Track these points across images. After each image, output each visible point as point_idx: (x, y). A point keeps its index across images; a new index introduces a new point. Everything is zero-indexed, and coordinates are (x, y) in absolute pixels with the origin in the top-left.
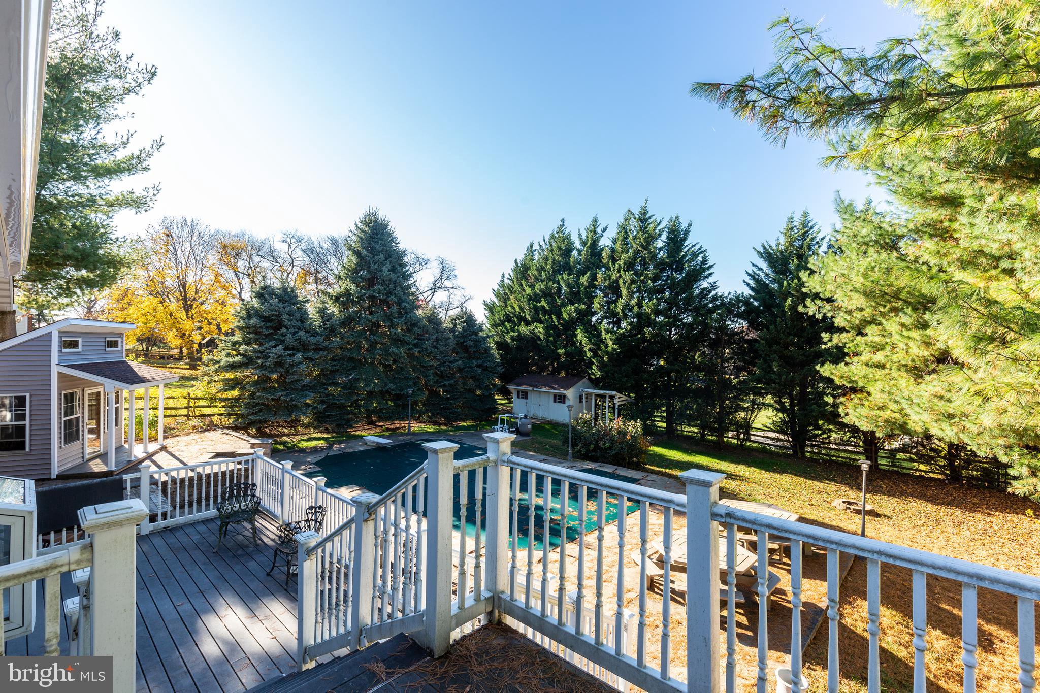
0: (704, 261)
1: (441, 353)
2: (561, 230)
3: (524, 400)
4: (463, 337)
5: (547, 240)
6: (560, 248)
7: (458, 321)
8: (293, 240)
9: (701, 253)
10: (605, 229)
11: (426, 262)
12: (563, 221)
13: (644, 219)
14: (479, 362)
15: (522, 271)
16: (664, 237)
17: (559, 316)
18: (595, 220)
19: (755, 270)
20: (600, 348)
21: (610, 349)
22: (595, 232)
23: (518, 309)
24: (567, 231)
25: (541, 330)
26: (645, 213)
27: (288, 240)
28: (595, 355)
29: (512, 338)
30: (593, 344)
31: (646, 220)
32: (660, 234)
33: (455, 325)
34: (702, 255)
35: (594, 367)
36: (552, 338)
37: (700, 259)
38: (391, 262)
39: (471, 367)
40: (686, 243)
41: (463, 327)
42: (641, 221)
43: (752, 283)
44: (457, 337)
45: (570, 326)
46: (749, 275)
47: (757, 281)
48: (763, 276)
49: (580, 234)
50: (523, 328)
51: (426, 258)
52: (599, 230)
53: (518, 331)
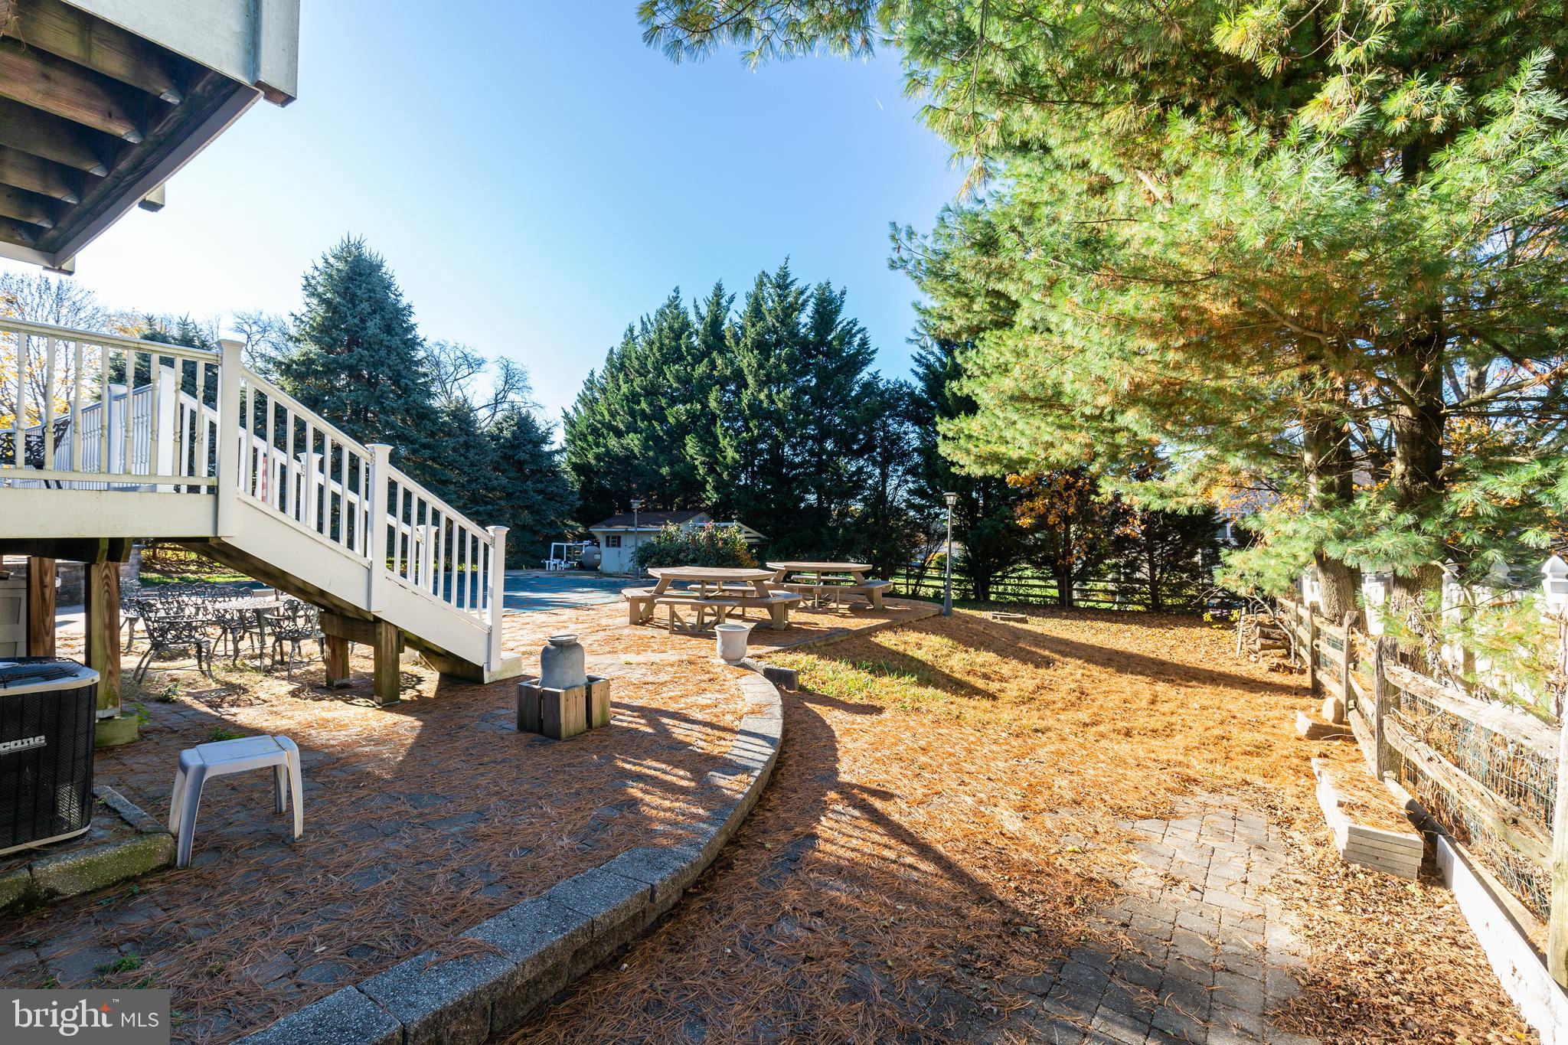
0: (864, 343)
1: (472, 464)
2: (674, 303)
3: (615, 550)
4: (513, 447)
5: (652, 319)
6: (671, 328)
7: (505, 425)
8: (255, 328)
9: (859, 332)
10: (732, 299)
11: (480, 363)
12: (677, 290)
13: (783, 284)
14: (540, 486)
15: (618, 365)
16: (810, 309)
17: (663, 420)
18: (719, 288)
19: (924, 353)
20: (717, 462)
21: (729, 460)
22: (718, 304)
23: (607, 417)
24: (682, 306)
25: (637, 442)
26: (786, 275)
27: (246, 327)
28: (711, 470)
29: (598, 457)
30: (707, 456)
31: (787, 287)
32: (804, 304)
33: (501, 430)
34: (859, 336)
35: (708, 487)
36: (651, 453)
37: (856, 341)
38: (383, 318)
39: (526, 491)
40: (840, 318)
41: (513, 433)
42: (779, 286)
43: (921, 370)
44: (503, 446)
45: (679, 433)
46: (916, 360)
47: (928, 367)
48: (932, 359)
49: (696, 307)
50: (613, 442)
51: (477, 356)
52: (724, 302)
53: (605, 446)
